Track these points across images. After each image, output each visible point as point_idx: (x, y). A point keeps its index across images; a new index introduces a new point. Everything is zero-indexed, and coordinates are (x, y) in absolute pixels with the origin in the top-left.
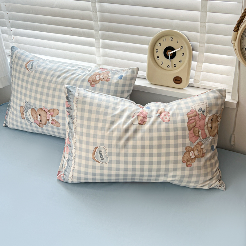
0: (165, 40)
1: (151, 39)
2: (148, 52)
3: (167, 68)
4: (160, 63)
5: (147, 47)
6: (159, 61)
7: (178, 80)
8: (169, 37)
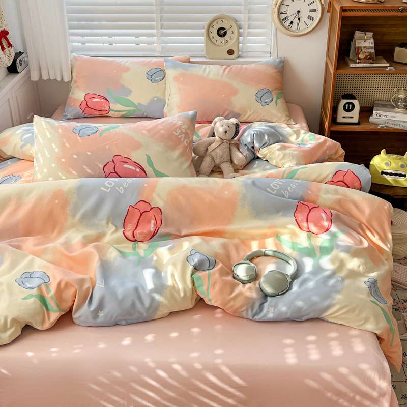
0: (217, 23)
1: (206, 24)
2: (205, 34)
3: (220, 44)
4: (214, 41)
5: (203, 31)
6: (214, 40)
7: (231, 52)
8: (220, 20)
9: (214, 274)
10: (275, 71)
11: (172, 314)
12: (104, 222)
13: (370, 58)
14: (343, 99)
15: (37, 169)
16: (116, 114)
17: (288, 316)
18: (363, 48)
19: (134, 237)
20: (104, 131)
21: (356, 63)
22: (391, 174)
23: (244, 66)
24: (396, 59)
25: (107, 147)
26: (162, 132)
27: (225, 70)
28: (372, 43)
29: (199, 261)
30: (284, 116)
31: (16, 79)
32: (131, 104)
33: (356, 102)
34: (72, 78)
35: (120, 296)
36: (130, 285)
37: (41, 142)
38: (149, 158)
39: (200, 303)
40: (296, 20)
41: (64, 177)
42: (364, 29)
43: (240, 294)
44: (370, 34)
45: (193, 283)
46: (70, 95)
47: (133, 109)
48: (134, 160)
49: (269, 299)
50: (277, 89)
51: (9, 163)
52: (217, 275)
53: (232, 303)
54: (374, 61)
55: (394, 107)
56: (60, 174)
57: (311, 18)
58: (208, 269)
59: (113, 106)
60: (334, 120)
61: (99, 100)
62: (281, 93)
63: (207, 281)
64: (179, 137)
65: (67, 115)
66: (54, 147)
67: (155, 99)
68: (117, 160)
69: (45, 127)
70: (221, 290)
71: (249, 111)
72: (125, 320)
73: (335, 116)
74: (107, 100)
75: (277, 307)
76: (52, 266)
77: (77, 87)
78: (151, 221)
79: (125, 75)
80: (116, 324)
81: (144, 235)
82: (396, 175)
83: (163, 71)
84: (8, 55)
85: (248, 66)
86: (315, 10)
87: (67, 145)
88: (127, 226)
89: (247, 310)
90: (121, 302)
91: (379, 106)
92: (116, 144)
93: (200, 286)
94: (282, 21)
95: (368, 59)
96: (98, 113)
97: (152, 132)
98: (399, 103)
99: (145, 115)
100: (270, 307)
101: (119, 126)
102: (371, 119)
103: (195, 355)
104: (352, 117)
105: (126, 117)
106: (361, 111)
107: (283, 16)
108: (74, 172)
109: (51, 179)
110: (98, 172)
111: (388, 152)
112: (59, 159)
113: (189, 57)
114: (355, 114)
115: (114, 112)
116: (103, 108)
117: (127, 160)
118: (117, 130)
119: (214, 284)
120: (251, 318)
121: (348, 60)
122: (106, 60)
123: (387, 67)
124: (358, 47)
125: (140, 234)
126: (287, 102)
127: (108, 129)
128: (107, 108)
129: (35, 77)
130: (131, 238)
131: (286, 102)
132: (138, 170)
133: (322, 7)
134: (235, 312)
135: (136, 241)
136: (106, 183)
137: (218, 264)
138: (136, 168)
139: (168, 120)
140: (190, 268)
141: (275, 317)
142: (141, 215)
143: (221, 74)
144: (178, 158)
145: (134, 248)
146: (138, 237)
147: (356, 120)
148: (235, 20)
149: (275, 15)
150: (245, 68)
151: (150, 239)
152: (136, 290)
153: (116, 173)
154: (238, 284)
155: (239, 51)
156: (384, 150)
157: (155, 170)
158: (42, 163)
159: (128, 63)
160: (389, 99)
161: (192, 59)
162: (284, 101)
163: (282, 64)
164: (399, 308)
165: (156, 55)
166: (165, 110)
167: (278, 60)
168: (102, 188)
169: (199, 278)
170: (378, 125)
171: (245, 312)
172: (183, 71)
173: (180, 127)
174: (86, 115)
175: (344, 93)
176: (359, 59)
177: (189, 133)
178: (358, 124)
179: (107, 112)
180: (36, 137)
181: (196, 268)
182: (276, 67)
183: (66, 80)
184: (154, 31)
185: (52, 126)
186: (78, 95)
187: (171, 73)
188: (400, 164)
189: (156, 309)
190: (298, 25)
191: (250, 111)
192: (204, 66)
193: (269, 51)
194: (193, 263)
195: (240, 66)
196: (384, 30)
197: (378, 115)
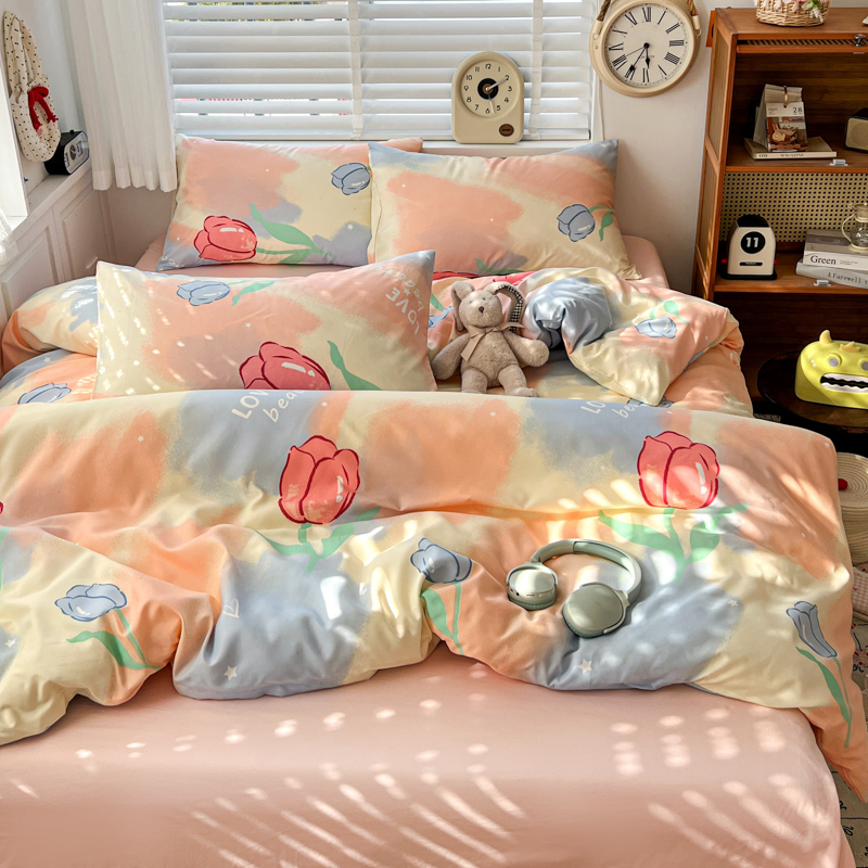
0: (477, 69)
1: (456, 71)
2: (454, 93)
3: (484, 113)
4: (473, 108)
5: (449, 86)
6: (471, 105)
7: (506, 130)
8: (484, 64)
9: (467, 591)
10: (598, 168)
11: (381, 674)
12: (239, 482)
13: (796, 142)
14: (741, 226)
15: (102, 370)
16: (269, 259)
17: (622, 679)
18: (780, 120)
19: (302, 514)
20: (241, 293)
21: (766, 150)
22: (842, 383)
23: (534, 159)
24: (849, 143)
25: (248, 325)
26: (363, 293)
27: (494, 167)
28: (800, 110)
29: (436, 564)
30: (618, 260)
31: (64, 186)
32: (300, 237)
33: (767, 233)
34: (178, 185)
35: (271, 637)
36: (293, 613)
37: (112, 315)
38: (334, 349)
39: (439, 652)
40: (642, 64)
41: (156, 388)
42: (783, 80)
43: (522, 632)
44: (796, 92)
45: (424, 608)
46: (175, 219)
47: (304, 247)
48: (302, 352)
49: (582, 642)
50: (602, 205)
51: (47, 360)
52: (474, 593)
53: (504, 652)
54: (804, 148)
55: (848, 243)
56: (149, 381)
57: (672, 58)
58: (455, 581)
59: (263, 243)
60: (721, 270)
61: (234, 230)
62: (612, 213)
63: (452, 604)
64: (397, 304)
65: (167, 261)
66: (138, 325)
67: (350, 227)
68: (268, 352)
69: (119, 284)
70: (483, 625)
71: (544, 252)
72: (283, 686)
73: (724, 261)
74: (250, 229)
75: (599, 660)
76: (131, 573)
77: (190, 203)
78: (337, 479)
79: (287, 179)
80: (264, 695)
81: (323, 509)
82: (852, 384)
83: (367, 169)
84: (47, 137)
85: (541, 158)
86: (680, 43)
87: (165, 320)
88: (287, 488)
89: (536, 666)
90: (273, 649)
91: (817, 239)
92: (267, 319)
93: (438, 616)
94: (612, 66)
95: (792, 143)
96: (231, 257)
97: (341, 296)
98: (859, 235)
99: (329, 260)
100: (584, 661)
101: (273, 282)
102: (800, 268)
103: (427, 756)
104: (760, 264)
105: (290, 265)
106: (778, 252)
107: (615, 55)
108: (177, 377)
109: (130, 391)
110: (228, 378)
111: (834, 337)
112: (149, 350)
113: (420, 141)
114: (766, 259)
115: (264, 255)
116: (242, 247)
117: (289, 353)
118: (268, 290)
119: (469, 610)
120: (544, 683)
121: (750, 145)
122: (249, 147)
123: (831, 159)
124: (770, 118)
125: (316, 507)
126: (625, 232)
127: (251, 289)
128: (250, 246)
129: (102, 182)
130: (296, 515)
131: (622, 234)
132: (312, 373)
133: (695, 37)
134: (512, 669)
135: (305, 521)
136: (242, 401)
137: (476, 568)
138: (307, 371)
139: (375, 270)
140: (419, 578)
141: (595, 682)
142: (316, 465)
143: (486, 175)
144: (395, 348)
145: (302, 537)
146: (310, 513)
147: (767, 269)
148: (516, 64)
149: (599, 53)
150: (537, 162)
151: (336, 517)
152: (306, 623)
153: (265, 379)
154: (518, 612)
155: (523, 127)
156: (826, 332)
157: (346, 373)
158: (113, 358)
159: (293, 153)
160: (836, 226)
161: (426, 145)
162: (618, 230)
163: (613, 154)
164: (861, 663)
165: (352, 136)
166: (370, 250)
167: (604, 146)
168: (234, 411)
169: (436, 599)
170: (815, 280)
171: (531, 671)
172: (408, 169)
173: (399, 285)
174: (207, 262)
175: (743, 213)
176: (773, 142)
177: (418, 296)
178: (773, 277)
179: (250, 255)
180: (102, 306)
181: (431, 579)
182: (600, 161)
183: (166, 188)
184: (349, 87)
185: (135, 284)
186: (191, 219)
187: (382, 174)
188: (861, 361)
189: (347, 663)
190: (646, 73)
191: (547, 252)
192: (452, 158)
193: (587, 126)
194: (424, 568)
195: (525, 158)
196: (826, 82)
197: (814, 259)
